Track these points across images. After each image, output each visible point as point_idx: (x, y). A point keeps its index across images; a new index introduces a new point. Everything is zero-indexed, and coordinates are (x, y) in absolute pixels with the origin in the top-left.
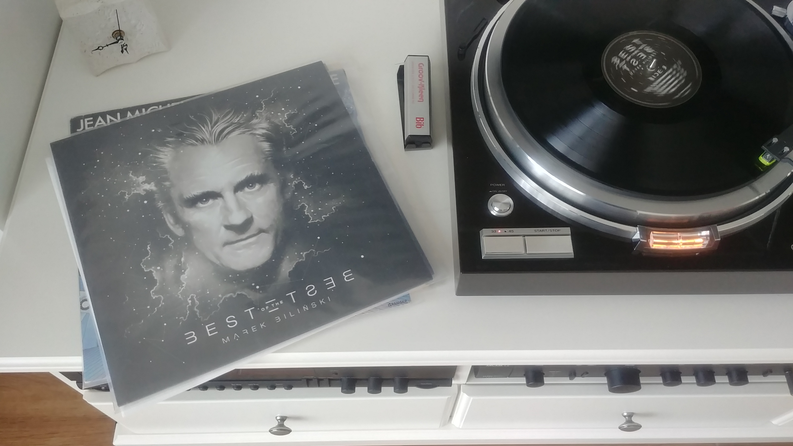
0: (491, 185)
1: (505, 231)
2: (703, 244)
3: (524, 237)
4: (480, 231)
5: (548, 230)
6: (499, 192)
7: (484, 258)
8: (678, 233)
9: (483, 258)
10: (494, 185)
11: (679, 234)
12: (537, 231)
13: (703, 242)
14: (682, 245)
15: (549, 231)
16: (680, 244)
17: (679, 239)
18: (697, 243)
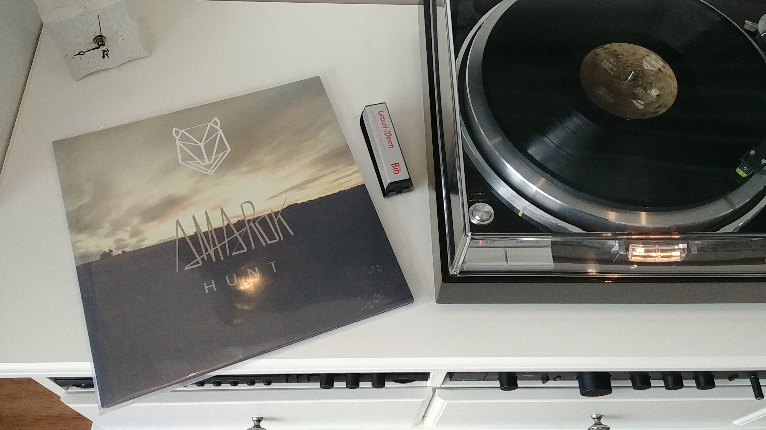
0: (471, 194)
1: (487, 243)
2: (680, 257)
3: (505, 249)
6: (480, 201)
10: (475, 194)
11: (657, 247)
14: (660, 258)
16: (657, 257)
17: (657, 252)
18: (674, 257)
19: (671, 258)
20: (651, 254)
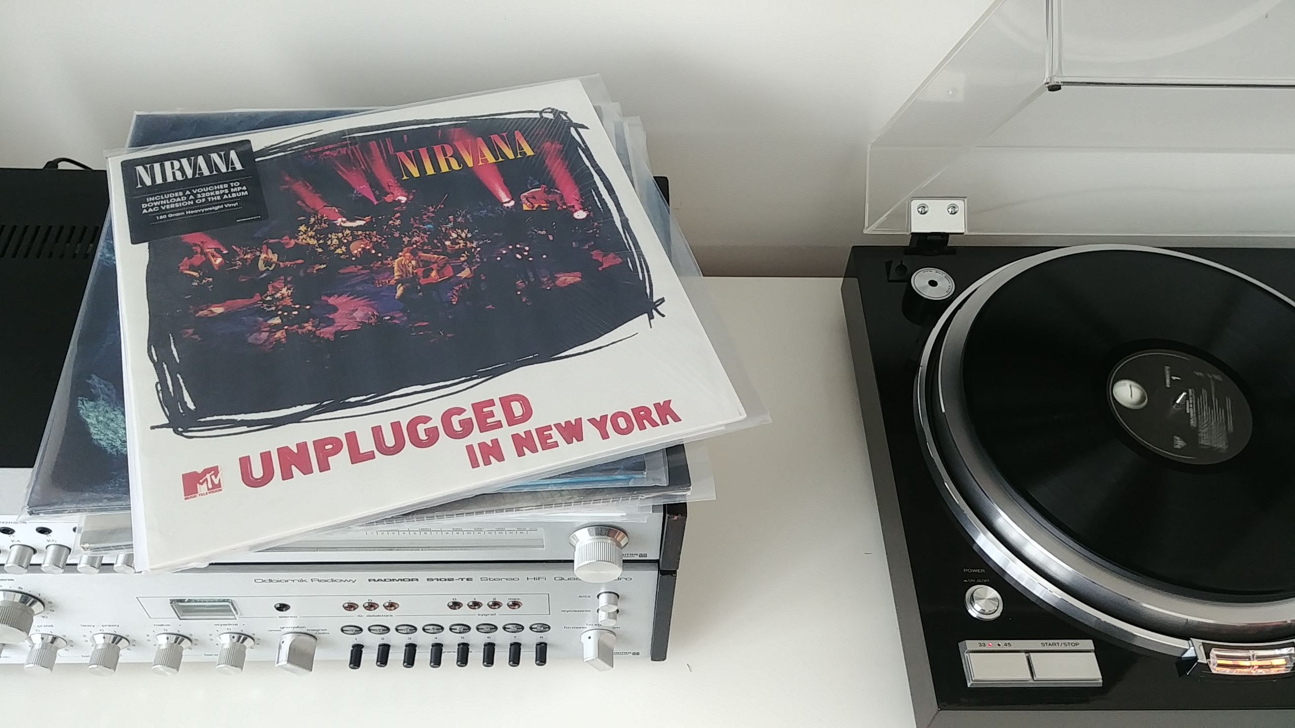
0: (964, 571)
1: (999, 645)
2: (1286, 668)
3: (1027, 654)
4: (959, 644)
5: (1061, 644)
6: (978, 581)
7: (971, 685)
8: (1251, 651)
9: (969, 685)
10: (970, 571)
11: (1251, 653)
12: (1045, 644)
13: (1286, 664)
14: (1258, 668)
15: (1063, 645)
16: (1254, 668)
17: (1252, 659)
18: (1277, 666)
19: (1271, 669)
20: (1242, 663)
